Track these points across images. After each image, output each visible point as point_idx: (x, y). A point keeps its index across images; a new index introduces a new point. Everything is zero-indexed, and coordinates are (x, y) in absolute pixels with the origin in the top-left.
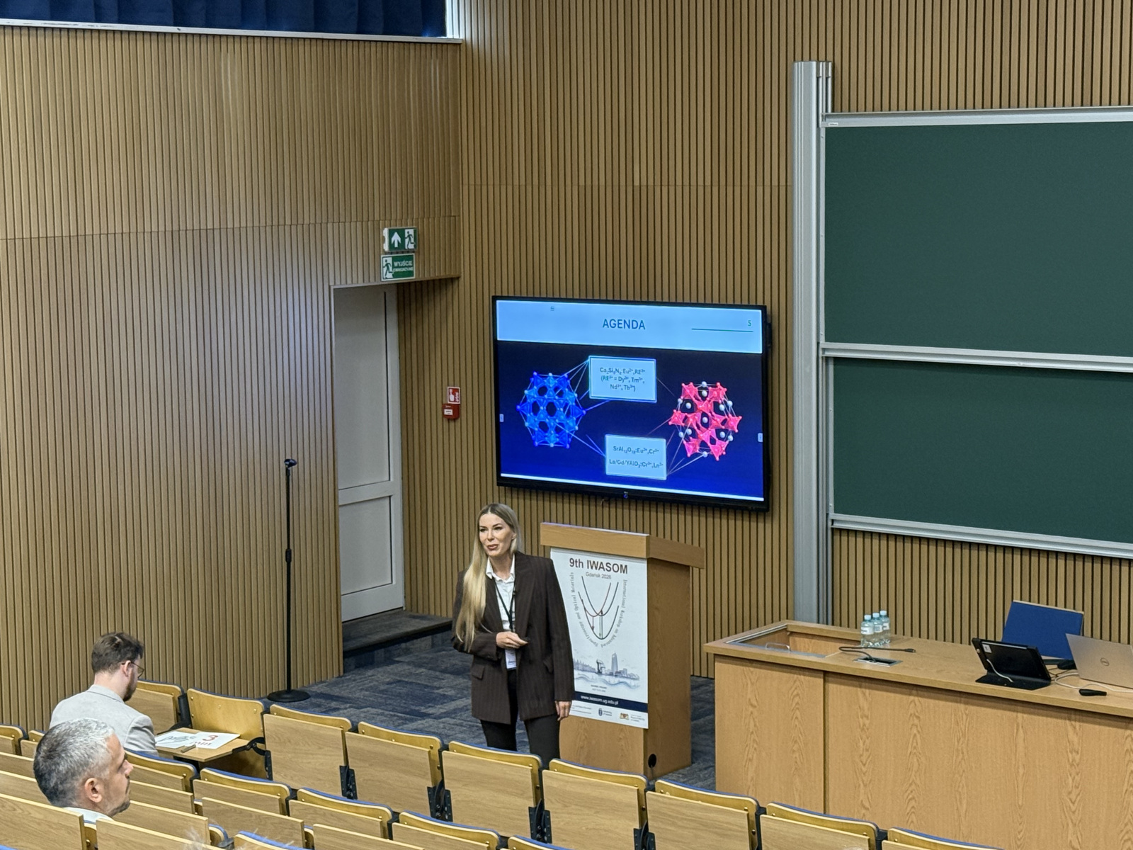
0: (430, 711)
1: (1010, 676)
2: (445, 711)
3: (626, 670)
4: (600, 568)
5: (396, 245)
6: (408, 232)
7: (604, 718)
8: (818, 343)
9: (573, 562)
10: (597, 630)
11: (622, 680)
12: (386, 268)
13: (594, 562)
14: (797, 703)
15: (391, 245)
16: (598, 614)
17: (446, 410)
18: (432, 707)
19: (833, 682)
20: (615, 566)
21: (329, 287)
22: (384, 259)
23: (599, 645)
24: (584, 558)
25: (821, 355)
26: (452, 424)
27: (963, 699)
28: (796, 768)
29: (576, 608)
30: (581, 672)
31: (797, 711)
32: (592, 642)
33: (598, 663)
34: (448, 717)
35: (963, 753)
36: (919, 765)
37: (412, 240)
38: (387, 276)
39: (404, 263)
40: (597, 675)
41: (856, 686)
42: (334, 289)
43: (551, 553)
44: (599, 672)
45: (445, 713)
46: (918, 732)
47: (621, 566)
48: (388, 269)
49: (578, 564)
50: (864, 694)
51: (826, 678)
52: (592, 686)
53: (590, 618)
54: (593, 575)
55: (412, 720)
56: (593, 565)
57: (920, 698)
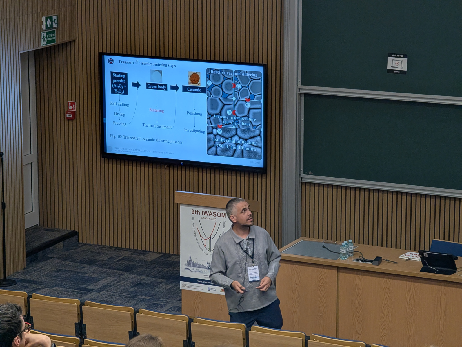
0: (92, 288)
1: (436, 267)
2: (99, 287)
4: (210, 214)
5: (49, 26)
6: (54, 18)
7: (211, 292)
8: (297, 86)
9: (194, 212)
10: (207, 247)
12: (43, 39)
13: (206, 212)
14: (322, 283)
15: (47, 26)
16: (208, 239)
17: (67, 115)
18: (91, 285)
19: (341, 272)
20: (219, 214)
21: (19, 52)
22: (43, 34)
23: (209, 255)
24: (200, 210)
25: (298, 92)
26: (70, 122)
27: (412, 280)
28: (321, 315)
29: (196, 235)
30: (198, 268)
31: (322, 287)
32: (205, 253)
33: (208, 264)
34: (103, 291)
35: (412, 306)
36: (389, 312)
37: (56, 23)
38: (44, 44)
39: (51, 35)
40: (207, 270)
41: (355, 274)
42: (21, 53)
43: (181, 206)
45: (100, 288)
46: (388, 296)
47: (222, 214)
48: (44, 39)
49: (196, 212)
50: (359, 278)
51: (338, 270)
52: (204, 275)
53: (204, 241)
54: (205, 219)
55: (86, 294)
56: (205, 213)
57: (389, 280)
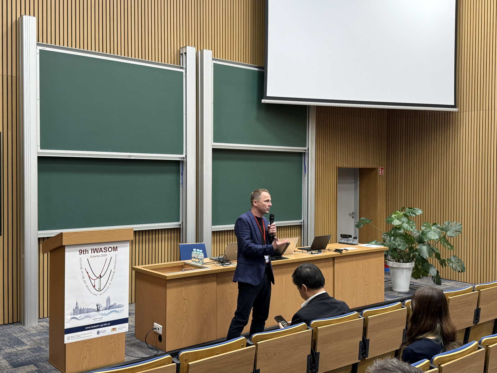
3: (116, 303)
4: (100, 251)
7: (101, 335)
8: (37, 150)
9: (81, 252)
10: (97, 288)
11: (112, 310)
14: (206, 291)
16: (98, 278)
20: (110, 248)
23: (98, 295)
24: (89, 248)
30: (85, 314)
31: (206, 295)
32: (94, 294)
33: (97, 305)
40: (96, 312)
41: (228, 276)
43: (66, 249)
44: (98, 310)
47: (114, 247)
49: (85, 252)
51: (217, 276)
52: (93, 319)
53: (93, 281)
54: (95, 257)
56: (95, 251)
